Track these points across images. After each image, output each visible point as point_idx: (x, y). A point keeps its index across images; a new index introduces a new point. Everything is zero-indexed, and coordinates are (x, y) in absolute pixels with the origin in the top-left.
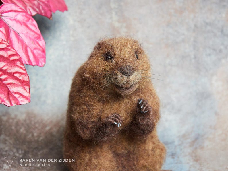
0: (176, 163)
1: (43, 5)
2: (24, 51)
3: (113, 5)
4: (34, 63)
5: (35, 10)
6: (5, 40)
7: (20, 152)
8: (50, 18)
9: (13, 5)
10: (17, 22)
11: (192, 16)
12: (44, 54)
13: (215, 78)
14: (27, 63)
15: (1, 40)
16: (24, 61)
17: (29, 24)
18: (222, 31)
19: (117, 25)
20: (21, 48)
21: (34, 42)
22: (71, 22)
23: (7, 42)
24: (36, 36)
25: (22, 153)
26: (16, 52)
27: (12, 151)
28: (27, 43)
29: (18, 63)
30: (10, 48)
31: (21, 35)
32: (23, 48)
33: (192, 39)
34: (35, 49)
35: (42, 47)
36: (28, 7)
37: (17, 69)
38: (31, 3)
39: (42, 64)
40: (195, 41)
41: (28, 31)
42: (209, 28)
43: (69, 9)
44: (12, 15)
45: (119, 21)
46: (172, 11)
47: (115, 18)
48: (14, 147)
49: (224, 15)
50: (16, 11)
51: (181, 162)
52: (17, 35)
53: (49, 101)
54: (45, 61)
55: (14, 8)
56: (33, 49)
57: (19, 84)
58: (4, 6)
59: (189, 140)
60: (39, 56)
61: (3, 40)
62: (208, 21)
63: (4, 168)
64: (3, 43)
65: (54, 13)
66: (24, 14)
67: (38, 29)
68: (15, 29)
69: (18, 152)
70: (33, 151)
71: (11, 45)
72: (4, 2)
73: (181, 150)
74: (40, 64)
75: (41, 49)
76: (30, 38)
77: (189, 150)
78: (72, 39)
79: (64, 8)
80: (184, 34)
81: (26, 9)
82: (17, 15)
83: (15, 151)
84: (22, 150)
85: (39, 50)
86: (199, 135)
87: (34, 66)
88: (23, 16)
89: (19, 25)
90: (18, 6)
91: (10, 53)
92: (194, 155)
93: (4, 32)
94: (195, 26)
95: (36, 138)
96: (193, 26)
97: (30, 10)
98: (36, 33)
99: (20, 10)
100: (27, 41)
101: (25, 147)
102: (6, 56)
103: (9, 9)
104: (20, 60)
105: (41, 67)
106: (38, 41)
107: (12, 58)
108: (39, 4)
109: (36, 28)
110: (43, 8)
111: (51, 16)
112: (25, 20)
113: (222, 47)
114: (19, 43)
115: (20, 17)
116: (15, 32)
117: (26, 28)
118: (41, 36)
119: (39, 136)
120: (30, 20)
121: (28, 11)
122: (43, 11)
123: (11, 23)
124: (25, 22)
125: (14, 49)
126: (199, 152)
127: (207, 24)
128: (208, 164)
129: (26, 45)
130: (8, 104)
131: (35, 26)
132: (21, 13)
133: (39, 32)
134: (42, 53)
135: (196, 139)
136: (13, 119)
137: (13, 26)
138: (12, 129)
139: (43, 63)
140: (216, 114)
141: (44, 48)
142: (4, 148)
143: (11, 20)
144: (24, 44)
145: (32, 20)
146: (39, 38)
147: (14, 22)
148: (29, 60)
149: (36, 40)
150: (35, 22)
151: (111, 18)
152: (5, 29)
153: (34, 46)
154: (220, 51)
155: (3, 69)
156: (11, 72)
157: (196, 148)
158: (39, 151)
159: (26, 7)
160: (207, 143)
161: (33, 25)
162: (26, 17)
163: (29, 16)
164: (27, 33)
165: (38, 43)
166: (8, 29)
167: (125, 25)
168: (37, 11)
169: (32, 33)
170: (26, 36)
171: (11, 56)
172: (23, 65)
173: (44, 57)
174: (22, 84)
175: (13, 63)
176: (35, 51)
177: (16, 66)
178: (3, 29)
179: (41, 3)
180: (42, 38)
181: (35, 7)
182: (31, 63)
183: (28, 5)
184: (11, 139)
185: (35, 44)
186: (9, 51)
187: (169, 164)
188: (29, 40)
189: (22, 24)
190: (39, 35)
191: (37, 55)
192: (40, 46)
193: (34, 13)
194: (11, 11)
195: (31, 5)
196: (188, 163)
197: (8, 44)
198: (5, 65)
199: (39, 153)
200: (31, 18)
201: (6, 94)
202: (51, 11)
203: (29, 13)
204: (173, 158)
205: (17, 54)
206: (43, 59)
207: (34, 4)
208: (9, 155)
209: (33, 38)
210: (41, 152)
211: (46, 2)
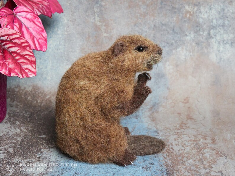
0: (139, 122)
1: (45, 8)
2: (32, 40)
3: (96, 10)
4: (39, 49)
5: (40, 11)
6: (19, 32)
7: (28, 113)
8: (50, 18)
9: (25, 7)
10: (27, 20)
11: (152, 19)
12: (46, 43)
13: (168, 63)
14: (34, 48)
15: (16, 32)
16: (32, 47)
17: (35, 21)
18: (173, 30)
19: (98, 24)
20: (30, 38)
21: (39, 34)
22: (66, 21)
23: (20, 33)
24: (41, 29)
25: (29, 114)
26: (26, 40)
27: (22, 112)
28: (34, 34)
29: (28, 48)
30: (22, 37)
31: (30, 29)
32: (31, 38)
33: (152, 35)
34: (40, 39)
35: (45, 38)
36: (35, 9)
37: (27, 53)
38: (37, 6)
39: (44, 50)
40: (154, 37)
41: (35, 26)
42: (164, 27)
43: (64, 11)
44: (24, 14)
45: (100, 21)
46: (139, 15)
47: (97, 19)
48: (24, 110)
49: (175, 19)
50: (26, 12)
51: (142, 122)
52: (27, 28)
53: (49, 78)
54: (47, 48)
55: (25, 9)
56: (38, 39)
57: (29, 63)
58: (18, 8)
59: (148, 107)
60: (43, 44)
61: (17, 32)
62: (163, 22)
63: (16, 124)
64: (17, 34)
65: (54, 14)
66: (32, 14)
67: (42, 25)
68: (26, 24)
69: (26, 113)
70: (37, 113)
71: (23, 35)
72: (18, 5)
73: (143, 113)
74: (43, 50)
75: (44, 39)
76: (36, 31)
77: (148, 114)
78: (66, 33)
79: (61, 11)
80: (146, 32)
81: (33, 10)
82: (27, 14)
83: (24, 112)
84: (29, 112)
85: (43, 39)
86: (155, 103)
87: (39, 51)
88: (31, 15)
89: (28, 22)
90: (28, 8)
91: (22, 41)
92: (151, 117)
93: (18, 26)
94: (155, 26)
95: (39, 104)
96: (153, 26)
97: (36, 11)
98: (41, 28)
99: (29, 11)
100: (34, 33)
101: (31, 110)
102: (19, 43)
103: (22, 10)
104: (29, 46)
105: (44, 52)
106: (42, 33)
107: (24, 45)
108: (43, 7)
109: (41, 24)
110: (45, 10)
111: (51, 16)
112: (33, 18)
113: (173, 42)
114: (28, 34)
115: (29, 16)
116: (25, 26)
117: (33, 24)
118: (44, 30)
119: (41, 103)
120: (37, 18)
121: (35, 12)
122: (45, 12)
123: (23, 20)
124: (33, 19)
125: (25, 38)
126: (155, 115)
127: (163, 24)
128: (161, 123)
129: (33, 35)
130: (20, 76)
131: (40, 23)
132: (30, 13)
133: (43, 27)
134: (44, 42)
135: (154, 106)
136: (23, 90)
137: (24, 22)
138: (22, 98)
139: (46, 49)
140: (168, 88)
141: (46, 38)
142: (16, 111)
143: (23, 18)
144: (32, 35)
145: (38, 19)
146: (43, 31)
147: (25, 19)
148: (36, 47)
149: (40, 32)
150: (40, 20)
151: (94, 19)
152: (19, 24)
153: (39, 37)
154: (172, 44)
155: (17, 52)
156: (23, 54)
157: (153, 112)
158: (41, 113)
159: (33, 9)
160: (161, 109)
161: (39, 22)
162: (34, 16)
163: (36, 16)
164: (34, 27)
165: (42, 35)
166: (21, 24)
167: (104, 24)
168: (41, 12)
169: (38, 28)
170: (34, 30)
171: (23, 43)
172: (31, 50)
173: (46, 45)
174: (31, 63)
175: (24, 48)
176: (40, 41)
177: (27, 50)
178: (17, 24)
179: (44, 7)
180: (45, 31)
181: (40, 9)
182: (37, 49)
183: (35, 7)
184: (21, 104)
185: (39, 35)
186: (21, 40)
187: (134, 123)
188: (35, 32)
189: (31, 21)
190: (43, 29)
191: (41, 43)
192: (43, 36)
193: (39, 14)
194: (23, 11)
195: (37, 8)
196: (147, 122)
197: (21, 35)
198: (19, 49)
199: (42, 114)
200: (37, 17)
201: (20, 69)
202: (51, 12)
203: (36, 13)
204: (137, 119)
205: (27, 42)
206: (45, 46)
207: (39, 7)
208: (20, 115)
209: (38, 31)
210: (43, 113)
211: (48, 6)
